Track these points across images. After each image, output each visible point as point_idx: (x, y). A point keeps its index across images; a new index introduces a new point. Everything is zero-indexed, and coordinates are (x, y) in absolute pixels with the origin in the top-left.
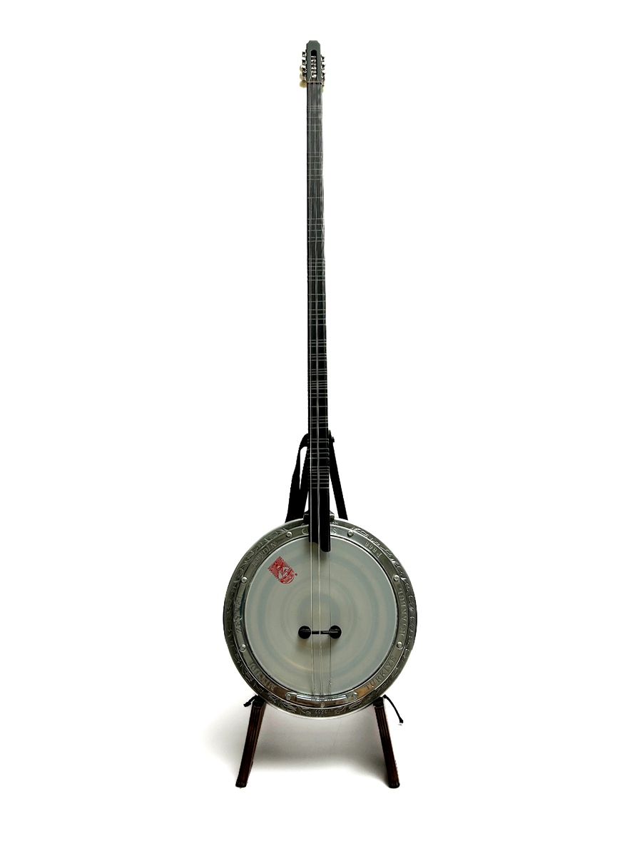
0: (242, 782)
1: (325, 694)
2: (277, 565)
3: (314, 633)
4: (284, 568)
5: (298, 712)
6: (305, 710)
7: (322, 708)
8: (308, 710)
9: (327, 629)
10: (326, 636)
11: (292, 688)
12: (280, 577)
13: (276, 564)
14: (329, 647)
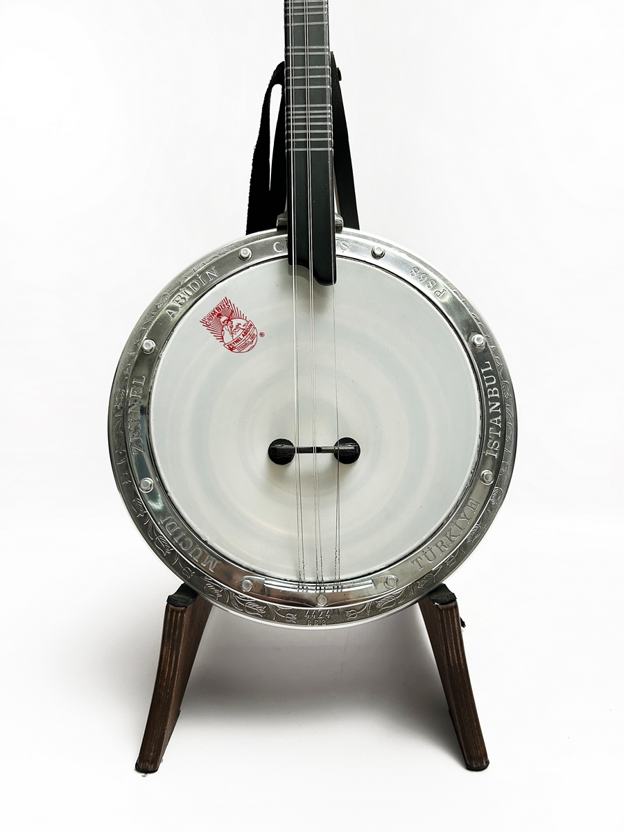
0: (148, 761)
1: (326, 579)
2: (219, 315)
3: (302, 451)
4: (235, 322)
5: (268, 615)
6: (284, 612)
7: (321, 607)
8: (290, 611)
9: (330, 442)
10: (327, 458)
11: (254, 567)
12: (228, 338)
13: (217, 313)
14: (332, 481)
